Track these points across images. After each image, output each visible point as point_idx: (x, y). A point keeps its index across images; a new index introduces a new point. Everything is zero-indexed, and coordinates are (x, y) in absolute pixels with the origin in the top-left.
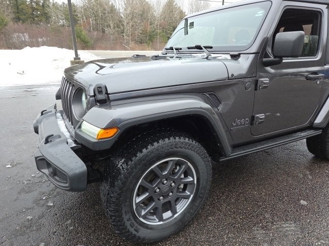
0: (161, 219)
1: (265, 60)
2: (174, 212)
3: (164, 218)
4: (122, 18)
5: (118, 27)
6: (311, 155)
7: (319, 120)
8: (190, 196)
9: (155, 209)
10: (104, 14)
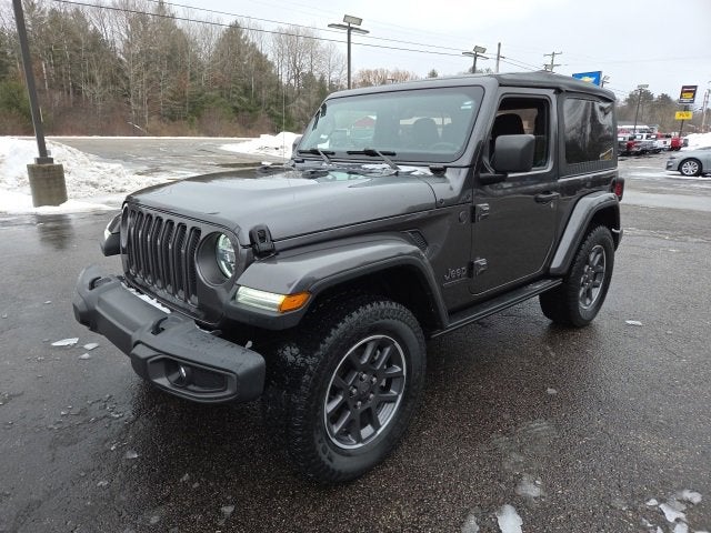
0: (359, 440)
1: (482, 175)
2: (376, 426)
3: (364, 437)
4: (121, 61)
5: (114, 82)
6: (547, 321)
7: (557, 263)
8: (397, 397)
9: (350, 423)
10: (78, 51)
